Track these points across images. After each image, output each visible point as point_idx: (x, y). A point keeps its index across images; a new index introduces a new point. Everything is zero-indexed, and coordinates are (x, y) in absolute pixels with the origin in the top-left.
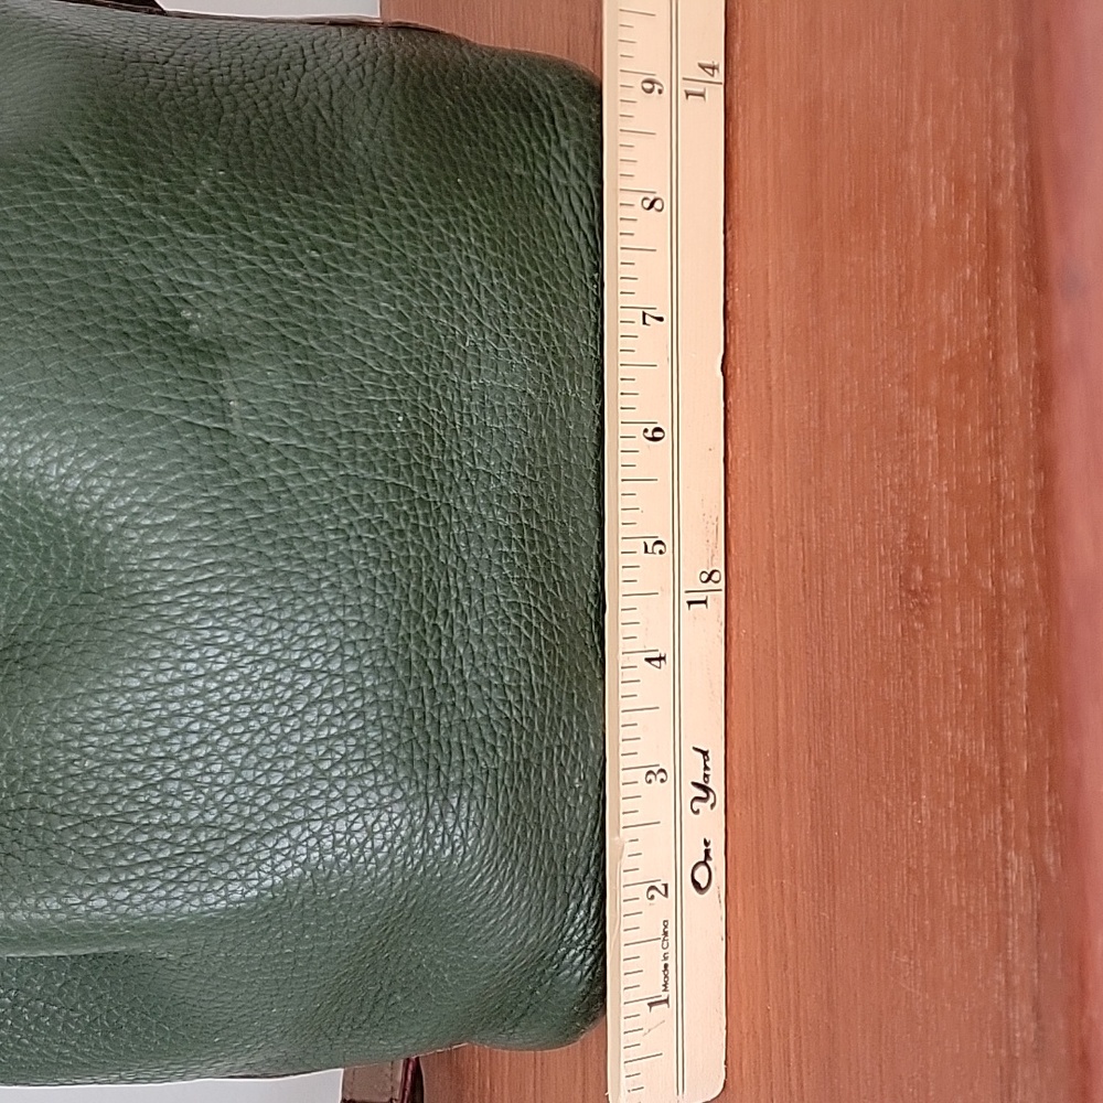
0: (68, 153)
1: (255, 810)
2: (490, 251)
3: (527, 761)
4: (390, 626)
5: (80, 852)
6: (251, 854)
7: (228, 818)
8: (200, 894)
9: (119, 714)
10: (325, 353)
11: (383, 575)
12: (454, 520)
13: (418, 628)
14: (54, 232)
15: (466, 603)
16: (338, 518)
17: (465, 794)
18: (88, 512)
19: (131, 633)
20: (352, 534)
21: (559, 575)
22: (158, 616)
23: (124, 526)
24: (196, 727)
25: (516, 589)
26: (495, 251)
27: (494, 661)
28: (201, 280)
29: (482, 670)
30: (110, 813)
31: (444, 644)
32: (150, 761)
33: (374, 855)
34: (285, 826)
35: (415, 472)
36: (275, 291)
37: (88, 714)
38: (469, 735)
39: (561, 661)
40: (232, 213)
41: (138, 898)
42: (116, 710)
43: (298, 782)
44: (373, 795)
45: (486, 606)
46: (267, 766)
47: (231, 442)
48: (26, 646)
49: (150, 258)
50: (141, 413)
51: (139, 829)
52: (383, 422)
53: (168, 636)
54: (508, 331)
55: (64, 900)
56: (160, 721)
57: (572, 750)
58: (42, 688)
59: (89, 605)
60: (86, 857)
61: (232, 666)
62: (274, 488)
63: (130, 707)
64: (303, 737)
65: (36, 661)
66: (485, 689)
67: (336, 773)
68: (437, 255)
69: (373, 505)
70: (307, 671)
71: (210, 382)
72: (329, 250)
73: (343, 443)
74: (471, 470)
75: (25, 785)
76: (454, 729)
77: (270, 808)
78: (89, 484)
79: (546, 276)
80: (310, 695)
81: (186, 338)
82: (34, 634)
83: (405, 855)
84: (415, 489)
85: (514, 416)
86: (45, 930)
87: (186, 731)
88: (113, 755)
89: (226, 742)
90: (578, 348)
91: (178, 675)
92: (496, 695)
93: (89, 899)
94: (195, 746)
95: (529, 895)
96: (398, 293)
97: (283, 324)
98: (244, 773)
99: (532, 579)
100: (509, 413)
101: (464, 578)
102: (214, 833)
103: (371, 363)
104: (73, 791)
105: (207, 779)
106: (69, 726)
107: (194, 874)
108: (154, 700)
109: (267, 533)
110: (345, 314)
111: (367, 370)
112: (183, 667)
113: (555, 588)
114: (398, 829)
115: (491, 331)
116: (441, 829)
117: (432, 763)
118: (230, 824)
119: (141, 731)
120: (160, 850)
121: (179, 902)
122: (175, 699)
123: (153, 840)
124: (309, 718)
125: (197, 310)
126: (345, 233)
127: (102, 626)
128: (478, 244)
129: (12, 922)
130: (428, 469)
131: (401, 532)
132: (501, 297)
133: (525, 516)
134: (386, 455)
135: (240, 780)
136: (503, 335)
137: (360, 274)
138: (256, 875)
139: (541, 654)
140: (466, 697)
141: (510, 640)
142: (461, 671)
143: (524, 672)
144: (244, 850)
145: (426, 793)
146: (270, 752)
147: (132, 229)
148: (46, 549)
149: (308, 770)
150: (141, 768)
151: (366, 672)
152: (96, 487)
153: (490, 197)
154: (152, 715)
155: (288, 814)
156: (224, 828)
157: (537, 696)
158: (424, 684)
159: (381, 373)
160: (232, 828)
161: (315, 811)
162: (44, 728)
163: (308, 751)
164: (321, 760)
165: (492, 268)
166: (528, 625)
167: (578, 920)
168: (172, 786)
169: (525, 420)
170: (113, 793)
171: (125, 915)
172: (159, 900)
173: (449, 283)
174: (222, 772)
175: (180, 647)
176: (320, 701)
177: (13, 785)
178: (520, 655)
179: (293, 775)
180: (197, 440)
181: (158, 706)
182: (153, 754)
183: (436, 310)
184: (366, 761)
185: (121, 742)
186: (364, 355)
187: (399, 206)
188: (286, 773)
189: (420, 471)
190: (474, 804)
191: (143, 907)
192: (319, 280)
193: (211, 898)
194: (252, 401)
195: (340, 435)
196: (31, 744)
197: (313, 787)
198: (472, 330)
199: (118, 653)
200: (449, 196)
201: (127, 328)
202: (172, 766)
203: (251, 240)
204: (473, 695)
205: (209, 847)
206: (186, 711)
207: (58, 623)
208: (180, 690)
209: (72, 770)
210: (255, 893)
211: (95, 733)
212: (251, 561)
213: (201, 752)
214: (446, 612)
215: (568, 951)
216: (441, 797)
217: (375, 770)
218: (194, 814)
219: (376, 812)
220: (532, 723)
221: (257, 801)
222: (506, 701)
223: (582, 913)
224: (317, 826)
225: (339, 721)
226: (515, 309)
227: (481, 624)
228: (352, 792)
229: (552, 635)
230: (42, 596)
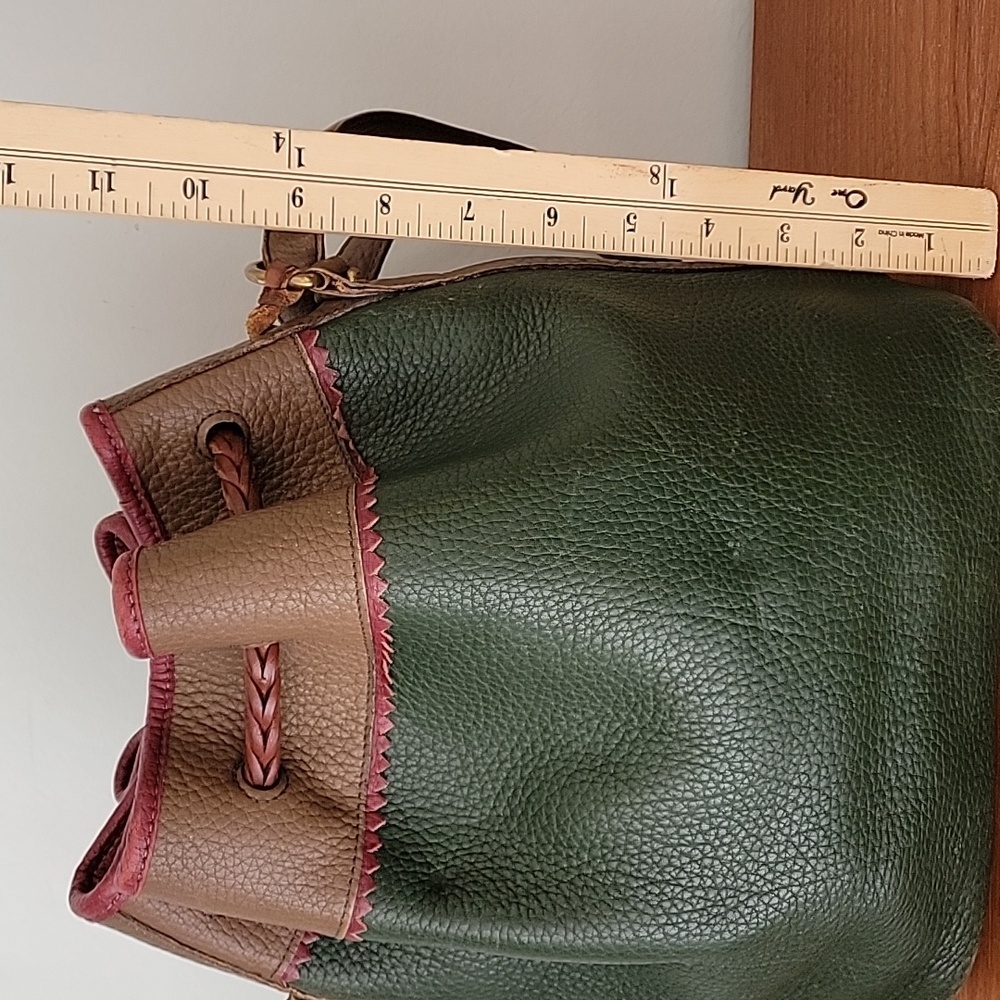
0: (655, 431)
1: (758, 878)
2: (921, 474)
3: (928, 840)
4: (850, 754)
5: (647, 902)
6: (753, 908)
7: (740, 882)
8: (721, 932)
9: (678, 814)
10: (817, 566)
11: (847, 719)
12: (890, 673)
13: (866, 753)
14: (651, 492)
15: (894, 731)
16: (821, 682)
17: (890, 865)
18: (668, 684)
19: (690, 763)
20: (830, 693)
21: (954, 705)
22: (708, 753)
23: (691, 693)
24: (725, 824)
25: (927, 719)
26: (923, 473)
27: (911, 772)
28: (739, 519)
29: (903, 779)
30: (668, 877)
31: (880, 762)
32: (693, 845)
33: (829, 908)
34: (776, 889)
35: (869, 644)
36: (785, 523)
37: (658, 814)
38: (893, 825)
39: (953, 767)
40: (755, 466)
41: (683, 934)
42: (677, 812)
43: (786, 860)
44: (832, 869)
45: (908, 732)
46: (767, 849)
47: (759, 635)
48: (617, 764)
49: (708, 505)
50: (705, 619)
51: (685, 889)
52: (851, 611)
53: (714, 765)
54: (930, 533)
55: (637, 933)
56: (703, 820)
57: (955, 828)
58: (629, 795)
59: (661, 742)
60: (652, 906)
61: (751, 785)
62: (784, 664)
63: (686, 810)
64: (791, 830)
65: (624, 777)
66: (904, 792)
67: (810, 855)
68: (887, 484)
69: (843, 671)
70: (796, 787)
71: (747, 594)
72: (818, 488)
73: (826, 629)
74: (901, 636)
75: (613, 856)
76: (884, 822)
77: (767, 877)
78: (671, 666)
79: (956, 487)
80: (797, 803)
81: (730, 562)
82: (623, 757)
83: (848, 907)
84: (869, 656)
85: (932, 594)
86: (623, 951)
87: (719, 827)
88: (672, 841)
89: (743, 833)
90: (975, 538)
91: (719, 791)
92: (911, 796)
93: (653, 933)
94: (723, 837)
95: (919, 929)
96: (862, 516)
97: (791, 547)
98: (752, 854)
99: (938, 711)
100: (929, 592)
101: (893, 714)
102: (731, 893)
103: (844, 569)
104: (645, 862)
105: (730, 857)
106: (646, 821)
107: (718, 919)
108: (702, 806)
109: (779, 696)
110: (829, 536)
111: (842, 575)
112: (722, 786)
113: (951, 715)
114: (847, 890)
115: (919, 534)
116: (872, 890)
117: (870, 845)
118: (742, 887)
119: (690, 826)
120: (698, 903)
121: (708, 938)
122: (715, 807)
123: (694, 896)
124: (795, 818)
125: (737, 541)
126: (826, 473)
127: (671, 757)
128: (913, 471)
129: (603, 945)
130: (876, 640)
131: (859, 688)
132: (927, 508)
133: (936, 665)
134: (852, 635)
135: (749, 858)
136: (928, 536)
137: (838, 505)
138: (756, 920)
139: (941, 765)
140: (892, 798)
141: (922, 756)
142: (889, 780)
143: (930, 779)
144: (749, 905)
145: (866, 867)
146: (769, 840)
147: (695, 484)
148: (636, 704)
149: (792, 852)
150: (690, 849)
151: (833, 786)
152: (675, 668)
153: (919, 431)
154: (699, 816)
155: (779, 881)
156: (736, 890)
157: (937, 794)
158: (867, 791)
159: (852, 576)
160: (743, 890)
161: (796, 880)
162: (629, 821)
163: (794, 839)
164: (801, 845)
165: (922, 487)
166: (934, 744)
167: (946, 942)
168: (707, 862)
169: (939, 598)
170: (670, 864)
171: (673, 944)
172: (695, 936)
173: (895, 504)
174: (739, 854)
175: (721, 773)
176: (803, 806)
177: (604, 855)
178: (928, 767)
179: (783, 856)
180: (738, 635)
181: (703, 810)
182: (697, 841)
183: (885, 525)
184: (829, 846)
185: (677, 832)
186: (841, 565)
187: (862, 448)
188: (778, 855)
189: (872, 643)
190: (894, 872)
191: (686, 940)
192: (812, 511)
193: (727, 935)
194: (772, 605)
195: (825, 624)
196: (619, 830)
197: (795, 863)
198: (907, 535)
199: (680, 776)
200: (894, 434)
201: (696, 559)
202: (708, 848)
203: (768, 484)
204: (896, 794)
205: (728, 902)
206: (721, 814)
207: (640, 752)
208: (718, 800)
209: (645, 848)
210: (754, 931)
211: (662, 826)
212: (769, 716)
213: (726, 840)
214: (882, 740)
215: (937, 961)
216: (874, 869)
217: (835, 853)
218: (719, 881)
219: (834, 880)
220: (932, 815)
221: (759, 872)
222: (917, 800)
223: (950, 937)
224: (795, 889)
225: (813, 820)
226: (936, 515)
227: (903, 745)
228: (819, 867)
229: (948, 750)
230: (629, 732)
